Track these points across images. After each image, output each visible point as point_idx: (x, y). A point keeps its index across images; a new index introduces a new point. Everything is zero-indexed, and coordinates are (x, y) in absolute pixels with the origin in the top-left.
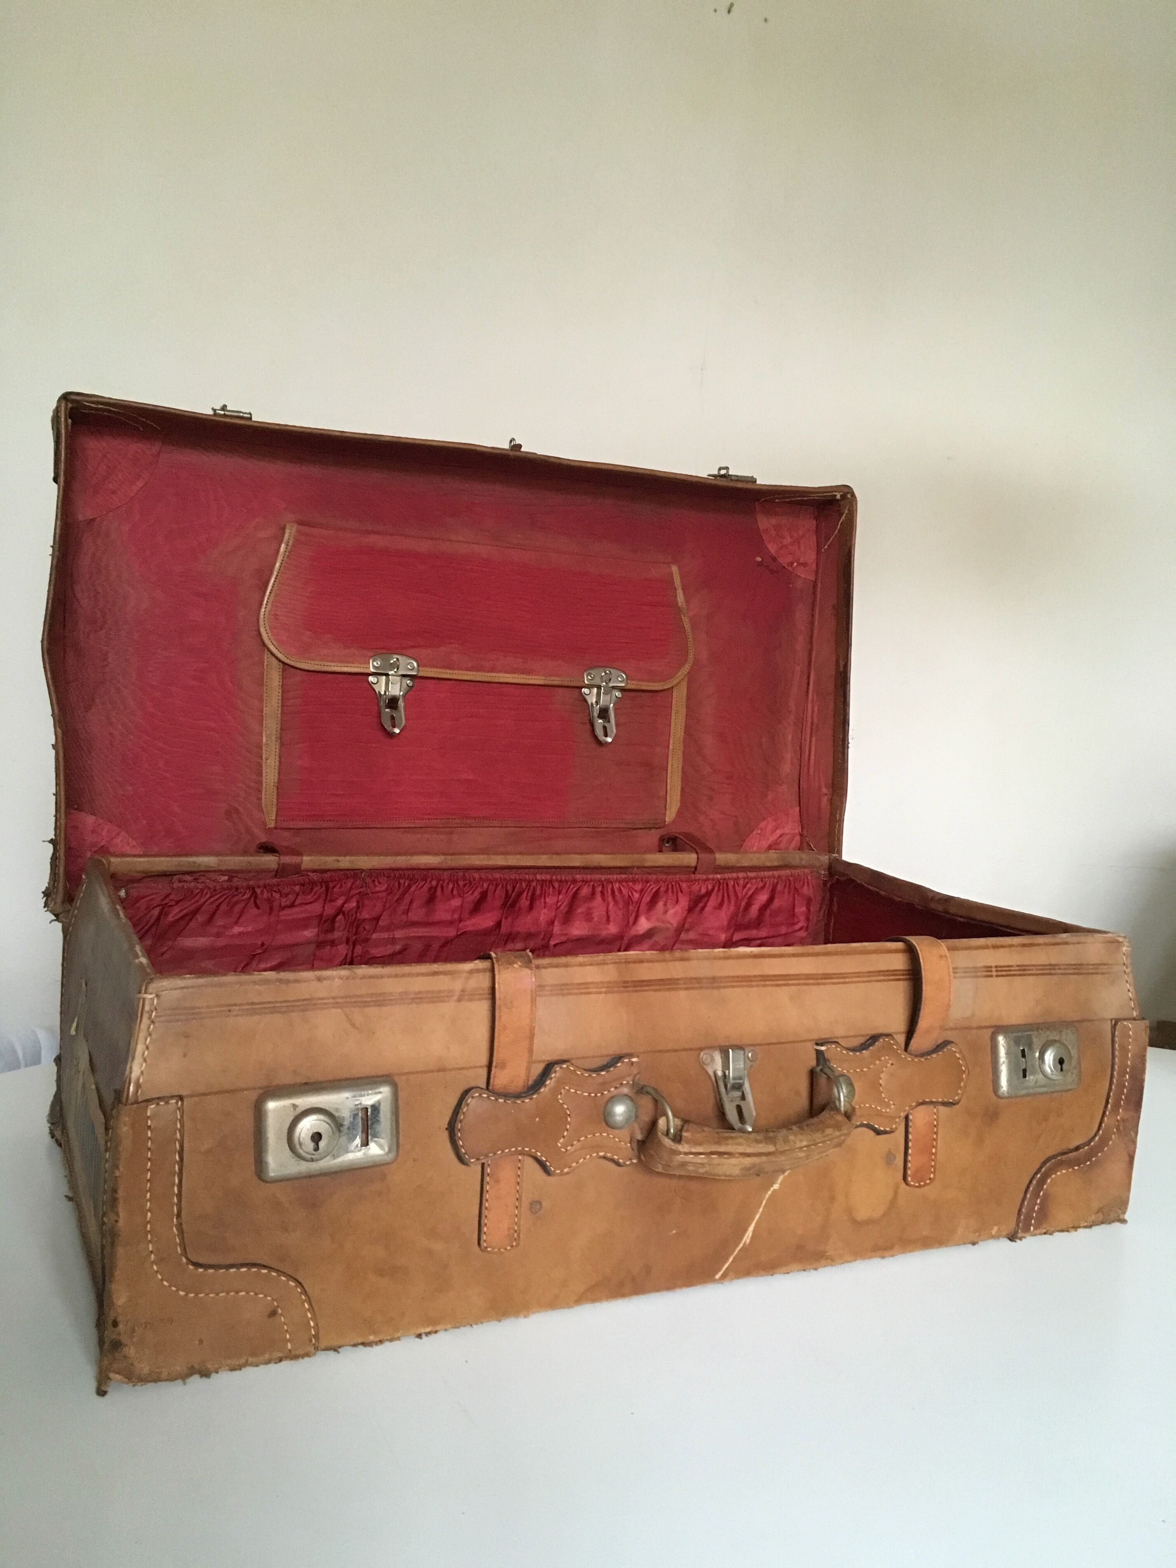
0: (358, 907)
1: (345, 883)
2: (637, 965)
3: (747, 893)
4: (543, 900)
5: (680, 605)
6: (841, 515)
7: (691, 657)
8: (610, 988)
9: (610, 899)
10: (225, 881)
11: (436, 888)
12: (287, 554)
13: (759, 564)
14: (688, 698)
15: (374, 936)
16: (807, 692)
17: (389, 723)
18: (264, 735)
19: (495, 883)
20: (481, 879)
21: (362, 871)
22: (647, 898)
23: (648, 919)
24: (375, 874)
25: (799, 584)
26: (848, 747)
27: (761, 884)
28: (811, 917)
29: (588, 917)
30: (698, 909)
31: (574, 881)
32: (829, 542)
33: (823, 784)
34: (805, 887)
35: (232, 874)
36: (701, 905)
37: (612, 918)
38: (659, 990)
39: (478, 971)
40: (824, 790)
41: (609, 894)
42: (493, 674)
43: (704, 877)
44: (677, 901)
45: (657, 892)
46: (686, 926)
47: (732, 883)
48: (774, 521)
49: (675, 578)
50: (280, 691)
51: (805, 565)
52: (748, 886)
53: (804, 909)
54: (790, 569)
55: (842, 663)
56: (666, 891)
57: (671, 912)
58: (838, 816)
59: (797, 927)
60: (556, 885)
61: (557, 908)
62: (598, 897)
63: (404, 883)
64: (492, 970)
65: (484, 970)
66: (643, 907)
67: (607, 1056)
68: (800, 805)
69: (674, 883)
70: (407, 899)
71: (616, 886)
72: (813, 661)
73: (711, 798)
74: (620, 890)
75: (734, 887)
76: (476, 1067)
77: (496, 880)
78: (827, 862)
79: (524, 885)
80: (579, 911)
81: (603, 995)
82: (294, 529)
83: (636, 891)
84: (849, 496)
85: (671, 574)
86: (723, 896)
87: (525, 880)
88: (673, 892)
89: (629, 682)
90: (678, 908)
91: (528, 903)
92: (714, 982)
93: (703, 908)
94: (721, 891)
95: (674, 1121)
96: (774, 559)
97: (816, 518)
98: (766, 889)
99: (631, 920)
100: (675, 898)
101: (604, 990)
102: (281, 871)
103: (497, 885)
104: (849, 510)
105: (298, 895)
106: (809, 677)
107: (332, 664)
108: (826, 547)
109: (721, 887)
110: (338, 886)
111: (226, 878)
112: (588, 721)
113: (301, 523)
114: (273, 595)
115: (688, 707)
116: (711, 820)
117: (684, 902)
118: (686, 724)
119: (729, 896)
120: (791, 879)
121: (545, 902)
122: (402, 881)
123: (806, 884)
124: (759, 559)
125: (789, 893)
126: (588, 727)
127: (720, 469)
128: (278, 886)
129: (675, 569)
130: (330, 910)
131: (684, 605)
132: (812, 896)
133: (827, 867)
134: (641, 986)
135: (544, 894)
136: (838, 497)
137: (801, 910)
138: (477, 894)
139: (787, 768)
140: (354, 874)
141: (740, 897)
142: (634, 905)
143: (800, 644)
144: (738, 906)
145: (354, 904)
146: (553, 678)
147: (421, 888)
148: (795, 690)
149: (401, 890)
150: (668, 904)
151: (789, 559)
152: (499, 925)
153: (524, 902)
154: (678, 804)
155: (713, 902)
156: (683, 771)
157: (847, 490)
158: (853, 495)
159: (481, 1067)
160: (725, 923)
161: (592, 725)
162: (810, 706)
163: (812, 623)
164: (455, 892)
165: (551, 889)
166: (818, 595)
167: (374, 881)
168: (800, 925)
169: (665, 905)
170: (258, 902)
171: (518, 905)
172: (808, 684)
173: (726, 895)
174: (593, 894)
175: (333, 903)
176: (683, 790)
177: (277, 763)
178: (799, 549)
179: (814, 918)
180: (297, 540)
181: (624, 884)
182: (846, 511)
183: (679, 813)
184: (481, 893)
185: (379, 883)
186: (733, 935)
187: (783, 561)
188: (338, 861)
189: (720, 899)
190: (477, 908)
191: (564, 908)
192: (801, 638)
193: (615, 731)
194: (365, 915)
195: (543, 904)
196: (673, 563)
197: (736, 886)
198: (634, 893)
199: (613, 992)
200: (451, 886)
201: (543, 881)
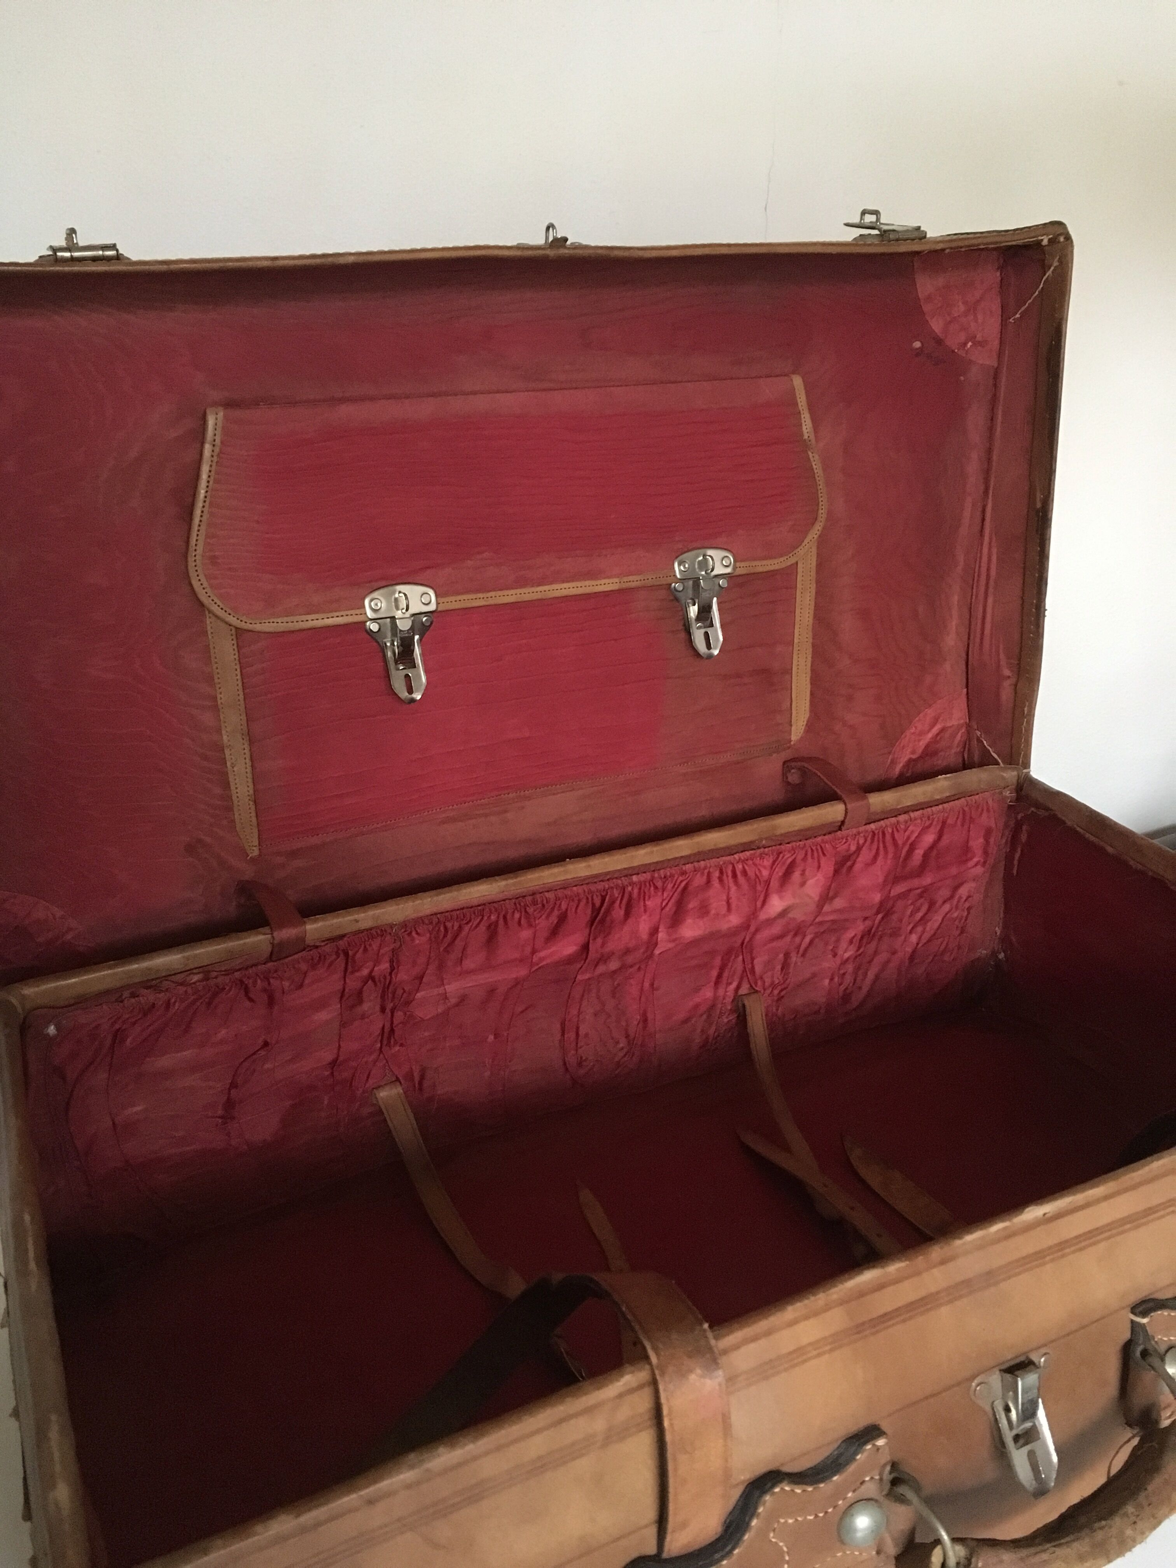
0: (392, 969)
1: (370, 945)
2: (877, 1295)
3: (908, 838)
4: (642, 903)
5: (806, 437)
6: (1044, 268)
7: (822, 513)
8: (835, 1342)
9: (732, 885)
10: (199, 981)
11: (496, 923)
12: (215, 459)
13: (919, 353)
14: (820, 566)
15: (419, 995)
16: (982, 531)
17: (404, 689)
18: (223, 732)
19: (576, 899)
20: (557, 899)
21: (391, 926)
22: (779, 871)
23: (781, 898)
24: (410, 927)
25: (974, 374)
26: (1044, 616)
27: (928, 823)
28: (990, 851)
29: (704, 910)
30: (844, 870)
31: (683, 873)
32: (1023, 309)
33: (1003, 662)
34: (985, 815)
35: (206, 971)
36: (849, 863)
37: (733, 906)
38: (911, 1318)
39: (631, 1391)
40: (1007, 672)
41: (730, 877)
42: (546, 588)
43: (855, 831)
44: (819, 867)
45: (793, 862)
46: (831, 894)
47: (890, 830)
48: (941, 281)
49: (798, 396)
50: (238, 667)
51: (981, 344)
52: (911, 828)
53: (981, 840)
54: (962, 353)
55: (1039, 496)
56: (805, 859)
57: (811, 882)
58: (1026, 709)
59: (971, 864)
60: (659, 884)
61: (662, 909)
62: (716, 883)
63: (453, 926)
64: (654, 1383)
65: (640, 1387)
66: (774, 884)
67: (837, 1440)
68: (967, 687)
69: (814, 848)
70: (459, 943)
71: (739, 867)
72: (992, 486)
73: (850, 698)
74: (745, 873)
75: (893, 834)
76: (640, 1529)
77: (578, 894)
78: (1015, 781)
79: (616, 893)
80: (691, 906)
81: (827, 1356)
82: (221, 414)
83: (765, 867)
84: (1062, 239)
85: (792, 391)
86: (878, 849)
87: (617, 886)
88: (813, 858)
89: (738, 564)
90: (820, 876)
91: (622, 912)
92: (990, 1278)
93: (851, 867)
94: (876, 843)
95: (954, 1551)
96: (939, 342)
97: (1001, 268)
98: (933, 827)
99: (759, 904)
100: (816, 864)
101: (828, 1348)
102: (277, 952)
103: (579, 901)
104: (1060, 261)
105: (305, 973)
106: (984, 511)
107: (309, 617)
108: (1018, 316)
109: (876, 839)
110: (361, 950)
111: (200, 976)
112: (681, 627)
113: (229, 404)
114: (203, 528)
115: (818, 582)
116: (851, 727)
117: (828, 866)
118: (816, 603)
119: (885, 847)
120: (966, 809)
121: (645, 906)
122: (449, 925)
123: (985, 811)
124: (917, 344)
125: (963, 825)
126: (683, 635)
127: (864, 213)
128: (276, 971)
129: (798, 381)
130: (353, 983)
131: (812, 437)
132: (994, 826)
133: (1014, 787)
134: (884, 1322)
135: (643, 895)
136: (1045, 242)
137: (977, 843)
138: (554, 919)
139: (952, 641)
140: (379, 932)
141: (900, 842)
142: (762, 885)
143: (973, 466)
144: (896, 857)
145: (387, 965)
146: (631, 578)
147: (476, 927)
148: (964, 530)
149: (449, 936)
150: (807, 873)
151: (962, 337)
152: (585, 948)
153: (618, 912)
154: (807, 715)
155: (866, 855)
156: (812, 670)
157: (1060, 230)
158: (1068, 238)
159: (646, 1526)
160: (881, 880)
161: (689, 633)
162: (985, 550)
163: (991, 429)
164: (523, 921)
165: (652, 888)
166: (1003, 389)
167: (410, 934)
168: (975, 860)
169: (803, 873)
170: (251, 995)
171: (608, 919)
172: (983, 520)
173: (881, 845)
174: (709, 881)
175: (357, 974)
176: (812, 694)
177: (249, 770)
178: (976, 321)
179: (993, 849)
180: (226, 431)
181: (750, 862)
182: (1056, 264)
183: (810, 727)
184: (558, 917)
185: (417, 933)
186: (890, 891)
187: (953, 342)
188: (357, 921)
189: (874, 851)
190: (554, 933)
191: (671, 907)
192: (974, 456)
193: (721, 638)
194: (402, 976)
195: (642, 909)
196: (794, 373)
197: (896, 833)
198: (762, 869)
199: (840, 1347)
200: (517, 915)
201: (640, 882)
